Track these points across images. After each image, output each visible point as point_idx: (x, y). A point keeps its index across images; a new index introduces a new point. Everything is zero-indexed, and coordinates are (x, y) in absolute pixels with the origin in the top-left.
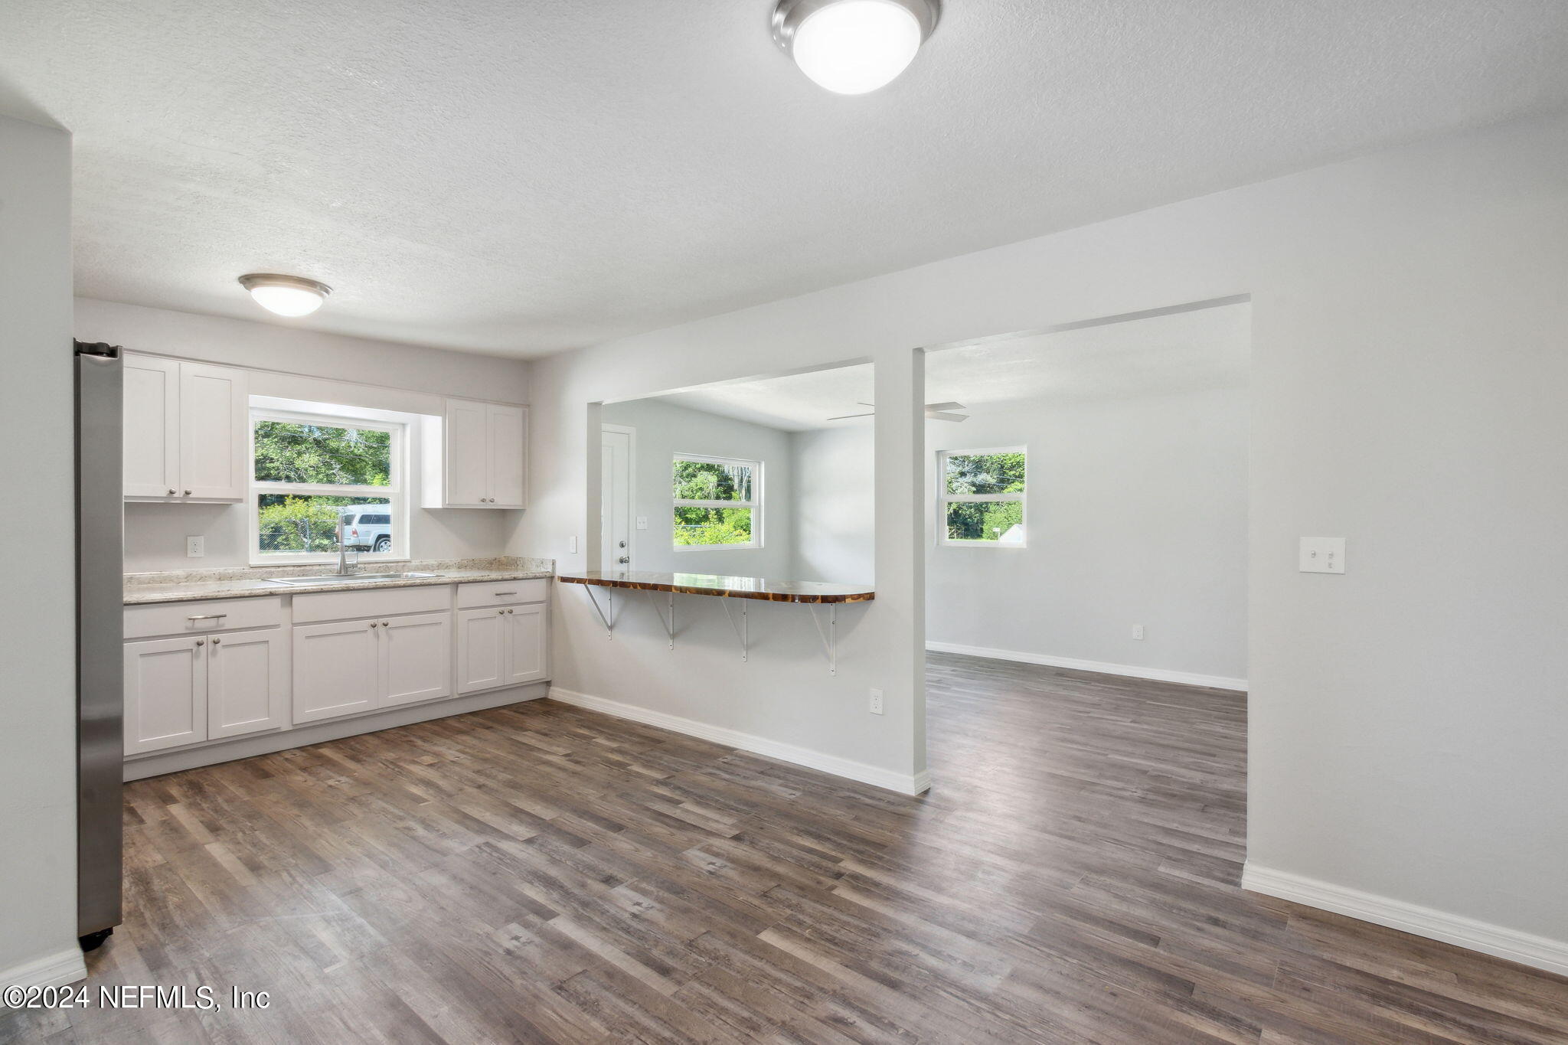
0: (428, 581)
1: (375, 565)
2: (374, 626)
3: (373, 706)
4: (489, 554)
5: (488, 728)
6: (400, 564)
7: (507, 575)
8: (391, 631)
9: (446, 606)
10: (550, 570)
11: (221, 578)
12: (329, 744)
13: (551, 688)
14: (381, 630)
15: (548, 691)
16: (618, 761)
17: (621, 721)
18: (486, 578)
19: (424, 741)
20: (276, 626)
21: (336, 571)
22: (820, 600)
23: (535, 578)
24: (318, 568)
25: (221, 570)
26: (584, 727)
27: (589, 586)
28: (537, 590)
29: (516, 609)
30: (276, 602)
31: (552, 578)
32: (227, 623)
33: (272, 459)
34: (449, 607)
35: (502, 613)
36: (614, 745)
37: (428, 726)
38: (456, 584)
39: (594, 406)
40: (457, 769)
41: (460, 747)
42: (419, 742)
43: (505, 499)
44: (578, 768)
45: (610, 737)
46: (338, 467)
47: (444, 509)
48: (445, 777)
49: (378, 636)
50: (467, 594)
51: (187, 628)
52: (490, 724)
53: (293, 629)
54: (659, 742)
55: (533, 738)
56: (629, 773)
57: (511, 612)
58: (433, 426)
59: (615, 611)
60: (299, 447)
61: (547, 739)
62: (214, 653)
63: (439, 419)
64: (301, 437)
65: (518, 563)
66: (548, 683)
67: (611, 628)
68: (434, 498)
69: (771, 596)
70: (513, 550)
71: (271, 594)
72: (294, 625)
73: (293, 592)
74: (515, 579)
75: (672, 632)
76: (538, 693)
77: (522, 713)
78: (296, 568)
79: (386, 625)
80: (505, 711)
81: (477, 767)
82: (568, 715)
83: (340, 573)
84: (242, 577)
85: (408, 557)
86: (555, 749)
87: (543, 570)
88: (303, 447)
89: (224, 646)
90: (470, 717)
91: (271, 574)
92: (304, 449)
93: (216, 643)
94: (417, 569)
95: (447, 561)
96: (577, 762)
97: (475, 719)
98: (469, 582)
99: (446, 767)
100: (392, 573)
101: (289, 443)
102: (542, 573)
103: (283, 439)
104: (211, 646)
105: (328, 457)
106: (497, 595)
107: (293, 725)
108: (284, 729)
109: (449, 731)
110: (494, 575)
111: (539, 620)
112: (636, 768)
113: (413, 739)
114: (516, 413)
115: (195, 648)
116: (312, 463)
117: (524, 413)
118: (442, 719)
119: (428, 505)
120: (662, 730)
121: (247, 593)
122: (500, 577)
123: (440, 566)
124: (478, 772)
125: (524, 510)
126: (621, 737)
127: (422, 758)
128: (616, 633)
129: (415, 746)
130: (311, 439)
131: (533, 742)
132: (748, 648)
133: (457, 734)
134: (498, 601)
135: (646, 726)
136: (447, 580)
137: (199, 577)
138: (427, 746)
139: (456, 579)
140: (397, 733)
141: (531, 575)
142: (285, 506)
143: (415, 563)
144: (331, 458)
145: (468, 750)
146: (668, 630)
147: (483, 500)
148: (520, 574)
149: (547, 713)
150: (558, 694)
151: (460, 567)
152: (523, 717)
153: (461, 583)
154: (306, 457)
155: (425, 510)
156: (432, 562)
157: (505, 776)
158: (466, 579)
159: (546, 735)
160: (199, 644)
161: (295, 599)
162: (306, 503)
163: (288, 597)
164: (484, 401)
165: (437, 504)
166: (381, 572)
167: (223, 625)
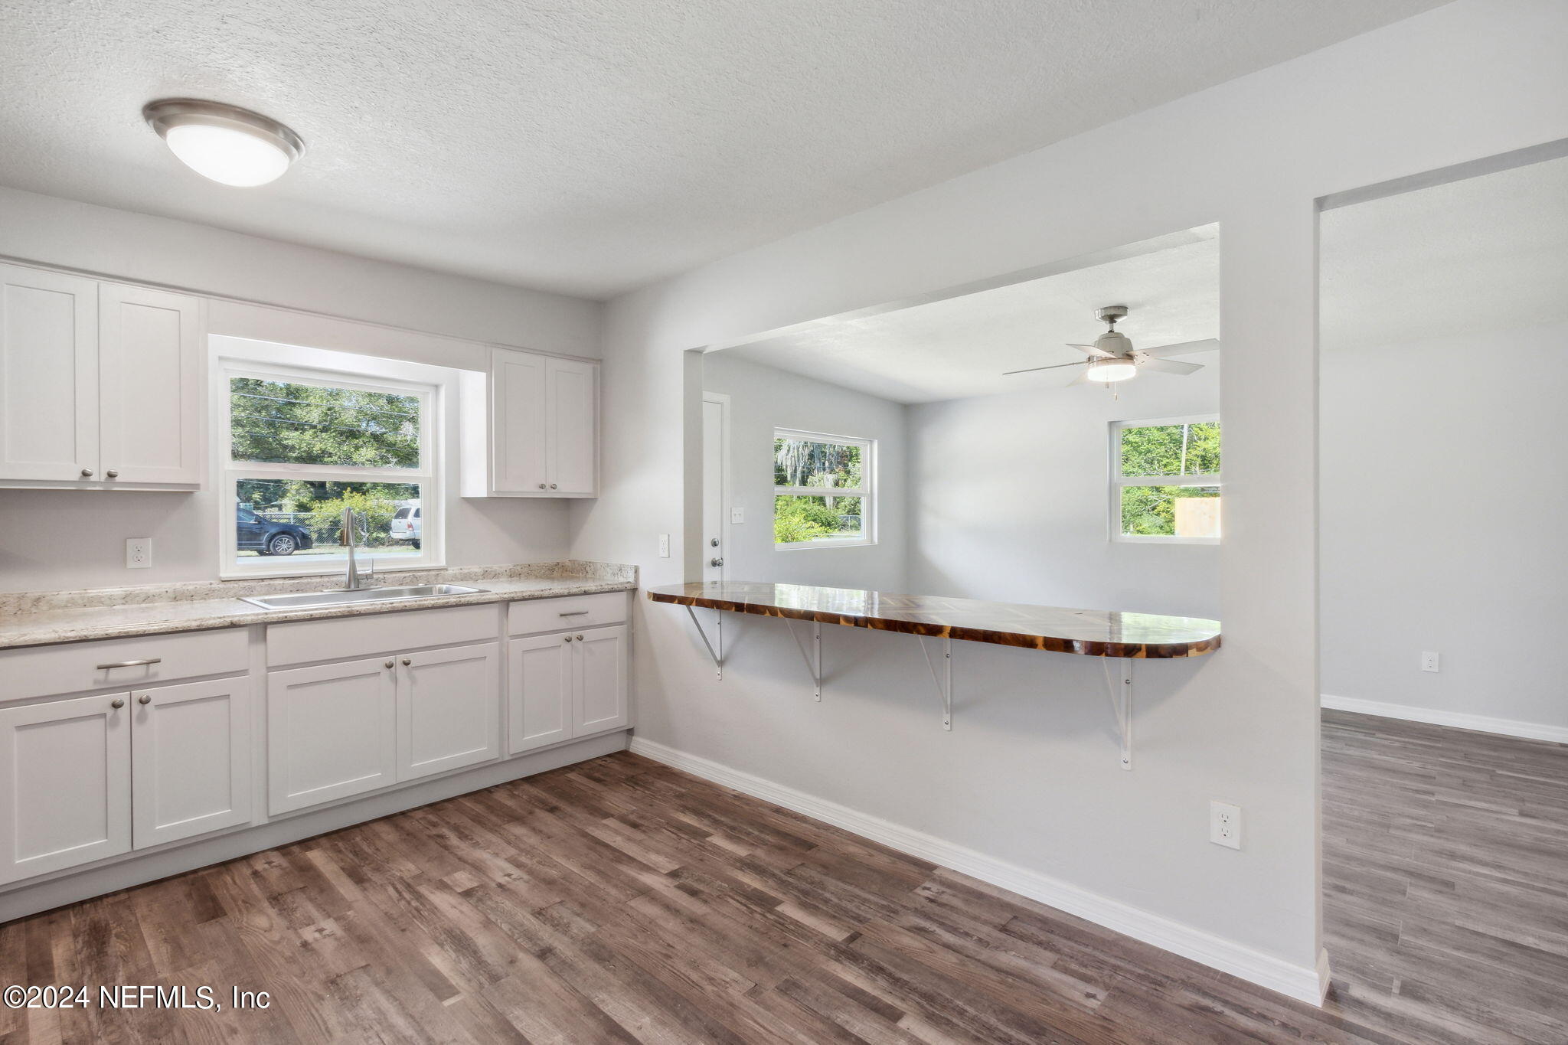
0: (468, 599)
1: (398, 575)
2: (389, 666)
3: (389, 781)
4: (549, 558)
5: (553, 810)
6: (431, 573)
7: (574, 586)
8: (417, 673)
9: (494, 633)
10: (632, 580)
11: (176, 597)
12: (323, 841)
13: (634, 738)
14: (401, 671)
15: (628, 743)
16: (755, 889)
17: (739, 797)
18: (546, 593)
19: (463, 836)
20: (244, 672)
21: (344, 585)
22: (1144, 653)
23: (612, 591)
24: (318, 580)
25: (178, 585)
26: (688, 809)
27: (693, 608)
28: (614, 607)
29: (588, 635)
30: (242, 636)
31: (634, 591)
32: (163, 672)
33: (330, 454)
34: (497, 635)
35: (568, 640)
36: (742, 851)
37: (468, 804)
38: (506, 603)
39: (694, 353)
40: (508, 905)
41: (512, 851)
42: (453, 840)
43: (570, 487)
44: (697, 907)
45: (733, 834)
46: (395, 460)
47: (490, 499)
48: (487, 924)
49: (395, 681)
50: (522, 617)
51: (96, 682)
52: (554, 801)
53: (267, 677)
54: (810, 846)
55: (617, 832)
56: (782, 922)
57: (580, 638)
58: (475, 384)
59: (727, 641)
60: (356, 441)
61: (638, 835)
62: (142, 718)
63: (483, 375)
64: (358, 431)
65: (588, 569)
66: (630, 732)
67: (721, 663)
68: (476, 486)
69: (1040, 642)
70: (580, 552)
71: (233, 626)
72: (269, 669)
73: (268, 620)
74: (586, 593)
75: (818, 677)
76: (616, 745)
77: (598, 781)
78: (287, 582)
79: (406, 664)
80: (572, 776)
81: (538, 900)
82: (661, 784)
83: (349, 587)
84: (208, 595)
85: (443, 563)
86: (654, 858)
87: (621, 580)
88: (360, 442)
89: (159, 707)
90: (526, 787)
91: (251, 592)
92: (361, 443)
93: (143, 702)
94: (455, 579)
95: (495, 567)
96: (693, 893)
97: (534, 791)
98: (524, 599)
99: (490, 899)
100: (421, 585)
101: (347, 437)
102: (621, 584)
103: (342, 434)
104: (137, 708)
105: (384, 450)
106: (562, 615)
107: (269, 817)
108: (255, 824)
109: (498, 815)
110: (558, 588)
111: (619, 647)
112: (789, 910)
113: (445, 831)
114: (586, 369)
115: (110, 712)
116: (369, 457)
117: (594, 368)
118: (488, 790)
119: (469, 493)
120: (803, 819)
121: (194, 625)
122: (566, 592)
123: (486, 575)
124: (539, 913)
125: (596, 499)
126: (749, 834)
127: (456, 875)
128: (728, 670)
129: (446, 847)
130: (368, 434)
131: (617, 842)
132: (955, 709)
133: (509, 822)
134: (563, 623)
135: (779, 810)
136: (494, 597)
137: (143, 596)
138: (463, 848)
139: (505, 596)
140: (424, 818)
141: (606, 588)
142: (343, 500)
143: (453, 571)
144: (388, 451)
145: (523, 859)
146: (813, 674)
147: (542, 487)
148: (591, 586)
149: (633, 781)
150: (644, 747)
151: (514, 575)
152: (598, 787)
153: (513, 600)
154: (363, 451)
155: (463, 498)
156: (476, 569)
157: (582, 926)
158: (520, 595)
159: (635, 826)
160: (116, 706)
161: (271, 632)
162: (363, 496)
163: (260, 628)
164: (542, 353)
165: (482, 493)
166: (407, 584)
167: (156, 675)
